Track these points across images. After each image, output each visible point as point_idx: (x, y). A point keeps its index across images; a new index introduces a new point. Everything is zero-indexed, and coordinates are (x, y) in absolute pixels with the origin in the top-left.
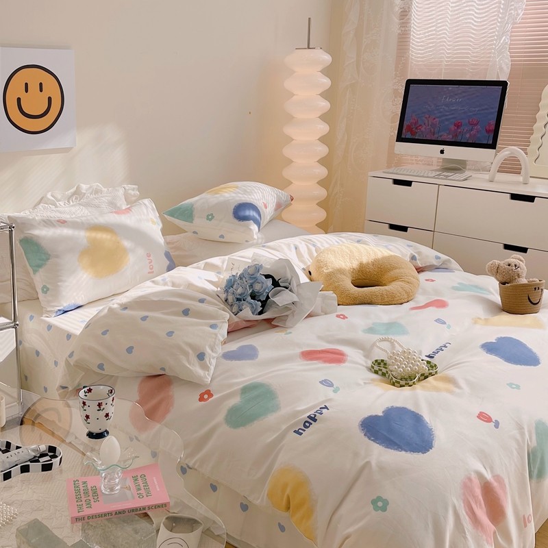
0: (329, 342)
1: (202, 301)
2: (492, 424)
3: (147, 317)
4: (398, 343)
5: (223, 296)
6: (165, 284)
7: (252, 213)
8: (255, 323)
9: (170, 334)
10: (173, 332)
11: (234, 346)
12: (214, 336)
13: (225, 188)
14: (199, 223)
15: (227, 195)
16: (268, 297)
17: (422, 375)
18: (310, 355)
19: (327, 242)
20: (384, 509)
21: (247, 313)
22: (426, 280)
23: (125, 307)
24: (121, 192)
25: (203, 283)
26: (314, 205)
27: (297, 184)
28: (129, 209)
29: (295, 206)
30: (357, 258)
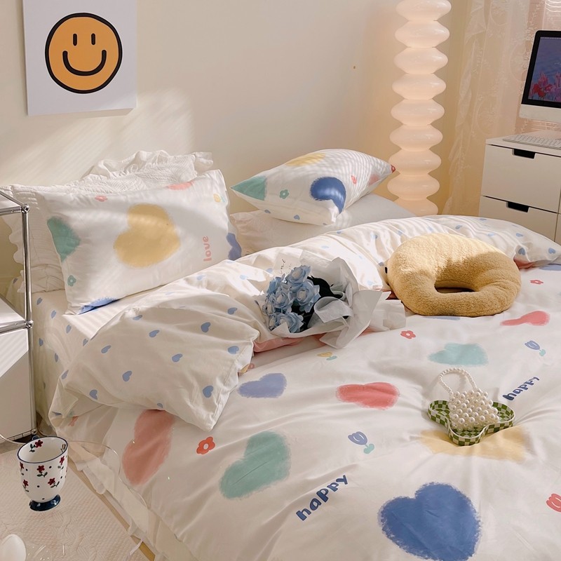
0: (383, 371)
1: (231, 311)
3: (158, 331)
4: (471, 381)
5: (262, 303)
6: (199, 284)
9: (177, 358)
10: (180, 356)
11: (257, 375)
12: (229, 363)
13: (309, 159)
14: (272, 200)
16: (312, 310)
17: (491, 427)
18: (350, 393)
19: (417, 229)
21: (284, 329)
22: (533, 282)
23: (140, 316)
25: (245, 285)
26: (425, 175)
27: (406, 151)
28: (190, 183)
29: (404, 176)
30: (446, 253)
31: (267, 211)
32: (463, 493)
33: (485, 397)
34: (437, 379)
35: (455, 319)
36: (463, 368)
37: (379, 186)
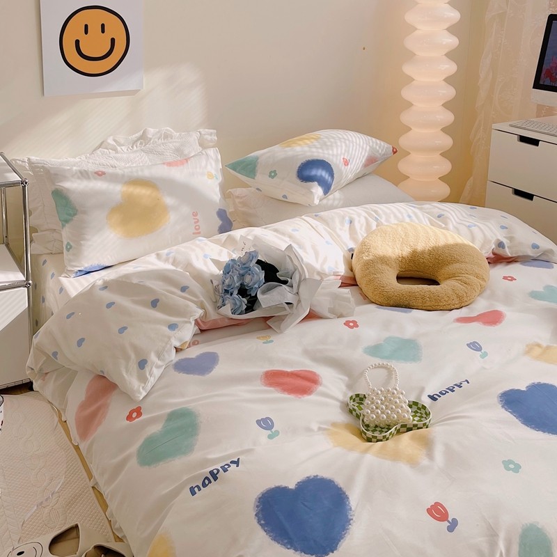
1: (184, 289)
2: (445, 524)
3: (114, 303)
5: (215, 283)
6: (167, 260)
7: (321, 173)
9: (122, 330)
10: (125, 328)
11: (193, 353)
14: (261, 179)
15: (298, 149)
16: (256, 295)
17: (403, 426)
19: (395, 216)
22: (505, 278)
24: (194, 137)
25: (206, 264)
26: (437, 156)
27: (417, 131)
28: (187, 160)
29: (416, 157)
31: (258, 189)
33: (401, 396)
35: (405, 312)
36: (393, 364)
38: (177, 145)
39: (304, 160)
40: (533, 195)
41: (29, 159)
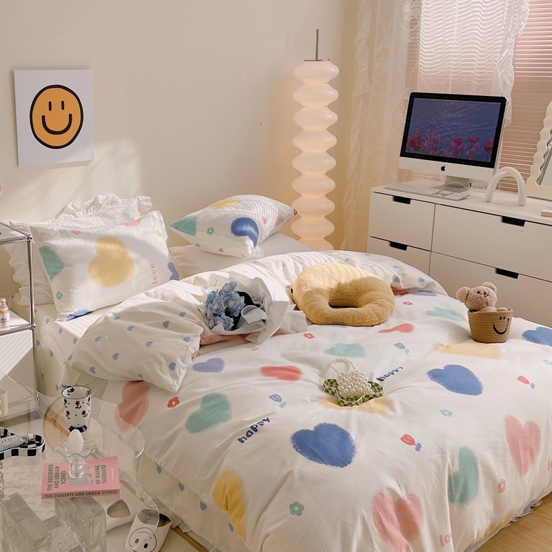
0: (291, 360)
1: (182, 315)
2: (414, 447)
3: (133, 327)
4: (353, 366)
5: (203, 311)
6: (156, 297)
7: (249, 228)
8: (230, 338)
9: (149, 344)
10: (151, 343)
11: (204, 359)
12: (185, 348)
13: (227, 202)
14: (201, 236)
15: (227, 209)
16: (240, 315)
17: (366, 396)
18: (268, 371)
19: (315, 260)
20: (299, 513)
21: (220, 328)
22: (405, 303)
23: (118, 317)
24: (135, 203)
25: (189, 298)
26: (322, 219)
27: (306, 197)
28: (138, 221)
29: (305, 219)
30: (336, 278)
31: (197, 245)
32: (346, 430)
34: (329, 365)
36: (348, 358)
37: (285, 226)
38: (124, 209)
39: (234, 219)
40: (406, 246)
41: (10, 223)
